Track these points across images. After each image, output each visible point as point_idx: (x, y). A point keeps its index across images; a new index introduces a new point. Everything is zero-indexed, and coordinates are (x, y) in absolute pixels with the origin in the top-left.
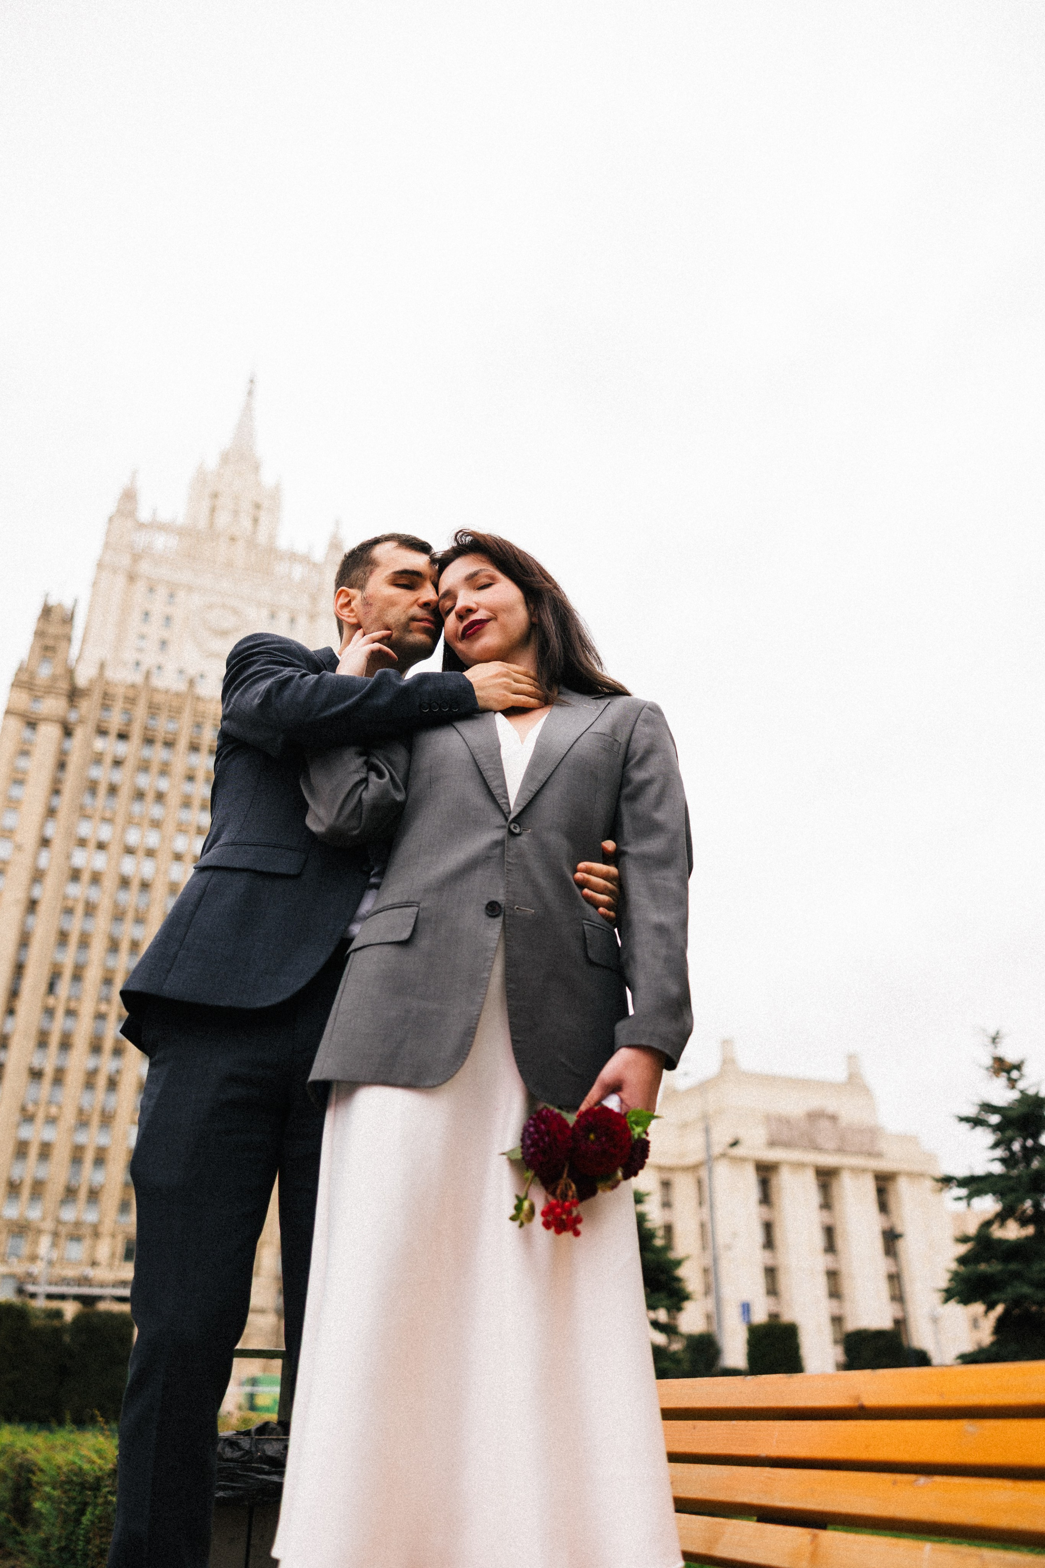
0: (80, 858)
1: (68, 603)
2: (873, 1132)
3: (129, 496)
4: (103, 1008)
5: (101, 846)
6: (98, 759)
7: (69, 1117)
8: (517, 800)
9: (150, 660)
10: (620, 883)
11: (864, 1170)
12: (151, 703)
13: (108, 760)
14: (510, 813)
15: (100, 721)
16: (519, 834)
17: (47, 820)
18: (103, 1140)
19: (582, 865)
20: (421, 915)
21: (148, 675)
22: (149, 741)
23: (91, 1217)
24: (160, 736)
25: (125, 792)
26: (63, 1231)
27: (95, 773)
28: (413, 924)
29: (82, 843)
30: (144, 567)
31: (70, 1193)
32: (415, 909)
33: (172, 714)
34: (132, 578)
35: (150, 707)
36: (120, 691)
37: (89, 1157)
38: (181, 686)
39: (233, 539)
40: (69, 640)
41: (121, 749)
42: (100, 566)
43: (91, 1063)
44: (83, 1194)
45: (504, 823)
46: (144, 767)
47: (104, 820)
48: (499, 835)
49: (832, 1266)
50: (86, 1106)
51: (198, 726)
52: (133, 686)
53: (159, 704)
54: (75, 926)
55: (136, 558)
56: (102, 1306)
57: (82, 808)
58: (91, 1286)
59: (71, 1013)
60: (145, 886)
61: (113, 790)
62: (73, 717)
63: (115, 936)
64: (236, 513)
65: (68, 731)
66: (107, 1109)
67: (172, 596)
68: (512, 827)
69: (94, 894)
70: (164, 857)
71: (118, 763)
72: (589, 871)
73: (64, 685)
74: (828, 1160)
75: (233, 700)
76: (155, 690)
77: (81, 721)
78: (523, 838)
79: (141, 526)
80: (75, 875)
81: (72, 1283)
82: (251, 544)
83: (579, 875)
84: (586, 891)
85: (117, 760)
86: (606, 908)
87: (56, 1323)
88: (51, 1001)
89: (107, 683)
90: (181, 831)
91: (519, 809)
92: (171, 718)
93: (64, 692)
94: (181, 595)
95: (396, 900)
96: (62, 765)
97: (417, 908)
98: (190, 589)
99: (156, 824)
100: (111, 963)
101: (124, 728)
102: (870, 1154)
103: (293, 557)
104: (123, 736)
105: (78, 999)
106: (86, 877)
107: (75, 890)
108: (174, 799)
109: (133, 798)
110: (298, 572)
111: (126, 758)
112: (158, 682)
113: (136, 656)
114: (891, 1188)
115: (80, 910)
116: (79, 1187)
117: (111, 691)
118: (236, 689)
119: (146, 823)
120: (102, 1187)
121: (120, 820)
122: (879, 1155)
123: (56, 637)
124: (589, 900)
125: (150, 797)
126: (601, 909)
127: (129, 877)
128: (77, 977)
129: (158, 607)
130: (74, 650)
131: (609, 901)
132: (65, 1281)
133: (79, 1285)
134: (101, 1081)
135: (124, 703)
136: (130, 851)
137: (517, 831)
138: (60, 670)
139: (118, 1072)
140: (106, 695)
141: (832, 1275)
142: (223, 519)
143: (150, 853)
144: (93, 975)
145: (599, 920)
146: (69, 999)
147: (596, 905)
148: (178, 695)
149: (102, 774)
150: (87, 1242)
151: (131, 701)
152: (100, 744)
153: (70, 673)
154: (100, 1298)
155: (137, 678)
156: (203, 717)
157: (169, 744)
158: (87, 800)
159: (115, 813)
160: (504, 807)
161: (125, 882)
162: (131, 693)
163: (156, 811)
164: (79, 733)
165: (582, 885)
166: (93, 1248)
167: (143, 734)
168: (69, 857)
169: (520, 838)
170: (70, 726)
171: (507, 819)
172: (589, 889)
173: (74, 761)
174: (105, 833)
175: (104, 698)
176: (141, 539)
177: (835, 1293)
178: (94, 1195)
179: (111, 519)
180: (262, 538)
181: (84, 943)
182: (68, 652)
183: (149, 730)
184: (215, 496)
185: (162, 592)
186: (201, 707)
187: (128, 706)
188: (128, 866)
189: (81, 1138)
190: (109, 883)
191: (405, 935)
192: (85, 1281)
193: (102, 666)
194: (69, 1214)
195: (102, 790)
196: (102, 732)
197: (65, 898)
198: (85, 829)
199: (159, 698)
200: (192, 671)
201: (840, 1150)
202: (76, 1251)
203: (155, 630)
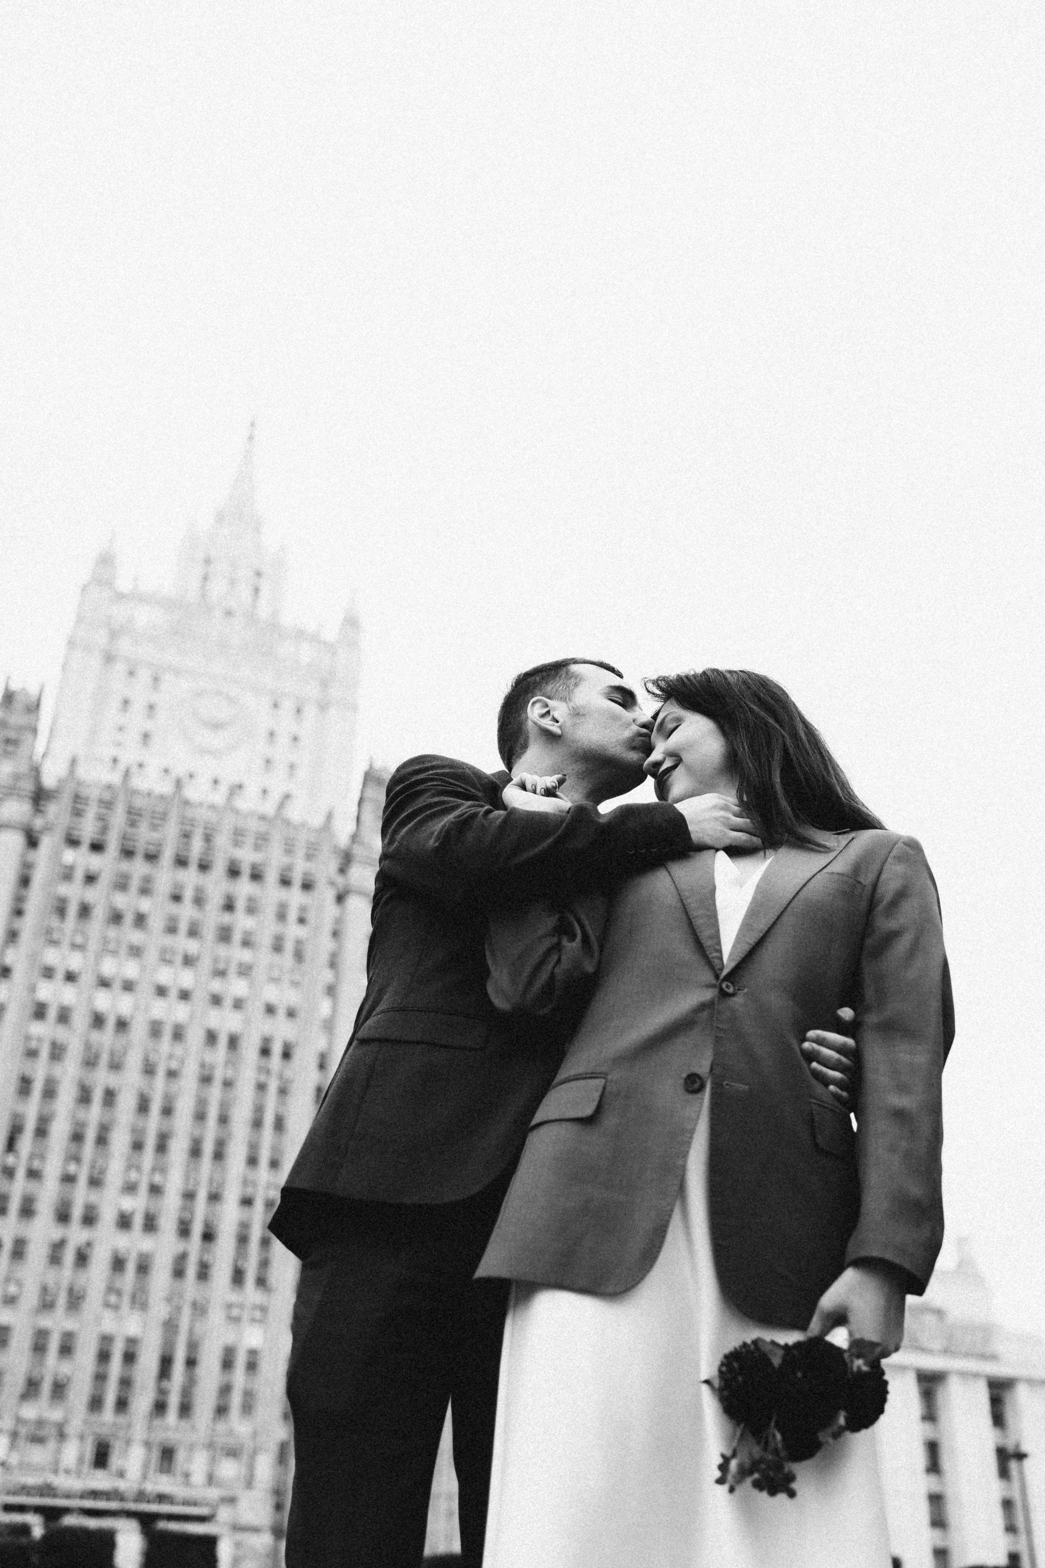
0: (46, 991)
1: (33, 690)
2: (987, 1331)
3: (106, 560)
4: (72, 1168)
5: (71, 977)
6: (67, 875)
7: (30, 1297)
8: (730, 955)
9: (129, 756)
10: (856, 1055)
11: (976, 1375)
12: (130, 807)
13: (79, 875)
14: (722, 969)
15: (70, 828)
16: (733, 995)
17: (7, 947)
18: (69, 1325)
19: (811, 1034)
20: (608, 1089)
21: (127, 774)
22: (128, 853)
23: (56, 1415)
24: (140, 848)
25: (99, 913)
26: (23, 1431)
27: (63, 889)
28: (597, 1099)
29: (48, 973)
30: (124, 646)
31: (32, 1387)
32: (600, 1082)
33: (156, 822)
34: (109, 658)
35: (129, 813)
36: (94, 794)
37: (54, 1345)
38: (165, 788)
39: (229, 613)
40: (34, 731)
41: (95, 862)
42: (71, 644)
43: (56, 1233)
44: (46, 1388)
45: (714, 982)
46: (122, 884)
47: (75, 946)
48: (708, 995)
49: (936, 1488)
50: (51, 1284)
51: (187, 836)
52: (109, 787)
53: (140, 809)
54: (40, 1071)
55: (114, 635)
56: (70, 1521)
57: (49, 931)
58: (55, 1496)
59: (33, 1174)
60: (122, 1025)
61: (85, 911)
62: (38, 823)
63: (87, 1083)
64: (233, 582)
65: (32, 841)
66: (76, 1288)
67: (156, 679)
68: (724, 986)
69: (61, 1034)
70: (145, 990)
71: (90, 879)
72: (821, 1042)
73: (28, 786)
74: (932, 1363)
75: (398, 837)
76: (135, 792)
77: (48, 828)
78: (738, 1000)
79: (121, 597)
80: (40, 1012)
81: (33, 1492)
82: (251, 618)
83: (806, 1045)
84: (814, 1065)
85: (90, 874)
86: (838, 1087)
87: (23, 1540)
88: (10, 1160)
89: (79, 784)
90: (164, 960)
91: (733, 964)
92: (154, 827)
93: (30, 794)
94: (167, 678)
95: (581, 1070)
96: (25, 881)
97: (603, 1081)
98: (178, 672)
99: (136, 952)
100: (81, 1115)
101: (99, 837)
102: (983, 1357)
103: (300, 634)
104: (97, 847)
105: (42, 1157)
106: (52, 1013)
107: (37, 1029)
108: (156, 923)
109: (109, 923)
110: (306, 653)
111: (100, 873)
112: (140, 782)
113: (114, 752)
114: (1008, 1398)
115: (45, 1052)
116: (42, 1378)
117: (84, 792)
118: (403, 824)
119: (123, 951)
120: (69, 1379)
121: (93, 945)
122: (993, 1358)
123: (21, 729)
124: (817, 1075)
125: (129, 919)
126: (832, 1087)
127: (103, 1014)
128: (41, 1132)
129: (140, 695)
130: (40, 746)
131: (842, 1078)
132: (25, 1490)
133: (42, 1495)
134: (69, 1256)
135: (99, 807)
136: (104, 983)
137: (731, 990)
138: (24, 768)
139: (89, 1244)
140: (77, 798)
141: (936, 1500)
142: (218, 588)
143: (129, 986)
144: (60, 1130)
145: (829, 1100)
146: (32, 1157)
147: (825, 1081)
148: (162, 797)
149: (74, 892)
150: (52, 1445)
151: (107, 805)
152: (69, 856)
153: (36, 771)
154: (66, 1511)
155: (115, 778)
156: (193, 825)
157: (152, 857)
158: (55, 922)
159: (87, 938)
160: (716, 961)
161: (98, 1021)
162: (107, 796)
163: (136, 937)
164: (47, 843)
165: (811, 1056)
166: (58, 1451)
167: (120, 844)
168: (32, 989)
169: (735, 999)
170: (35, 835)
171: (717, 977)
172: (819, 1062)
173: (39, 877)
174: (75, 961)
175: (75, 802)
176: (120, 613)
177: (939, 1522)
178: (59, 1389)
179: (84, 589)
180: (264, 610)
181: (50, 1093)
182: (33, 746)
183: (129, 840)
184: (208, 561)
185: (144, 675)
186: (190, 813)
187: (104, 811)
188: (103, 1001)
189: (46, 1322)
190: (80, 1020)
191: (588, 1111)
192: (47, 1490)
193: (73, 762)
194: (30, 1412)
195: (73, 910)
196: (73, 842)
197: (28, 1038)
198: (51, 956)
199: (139, 802)
200: (179, 770)
201: (946, 1351)
202: (38, 1455)
203: (137, 721)
